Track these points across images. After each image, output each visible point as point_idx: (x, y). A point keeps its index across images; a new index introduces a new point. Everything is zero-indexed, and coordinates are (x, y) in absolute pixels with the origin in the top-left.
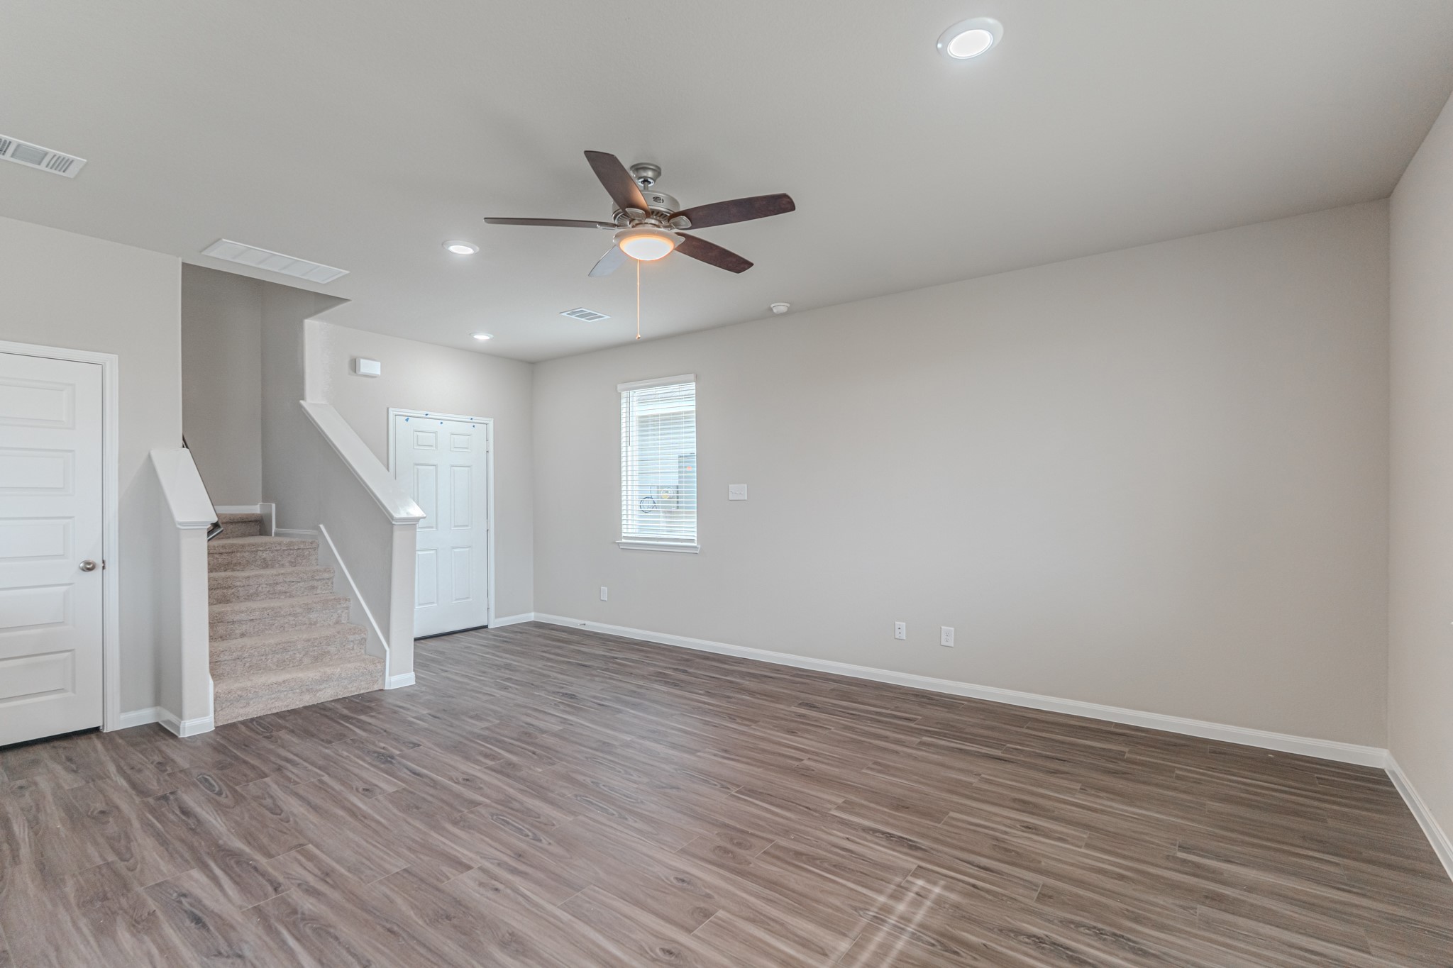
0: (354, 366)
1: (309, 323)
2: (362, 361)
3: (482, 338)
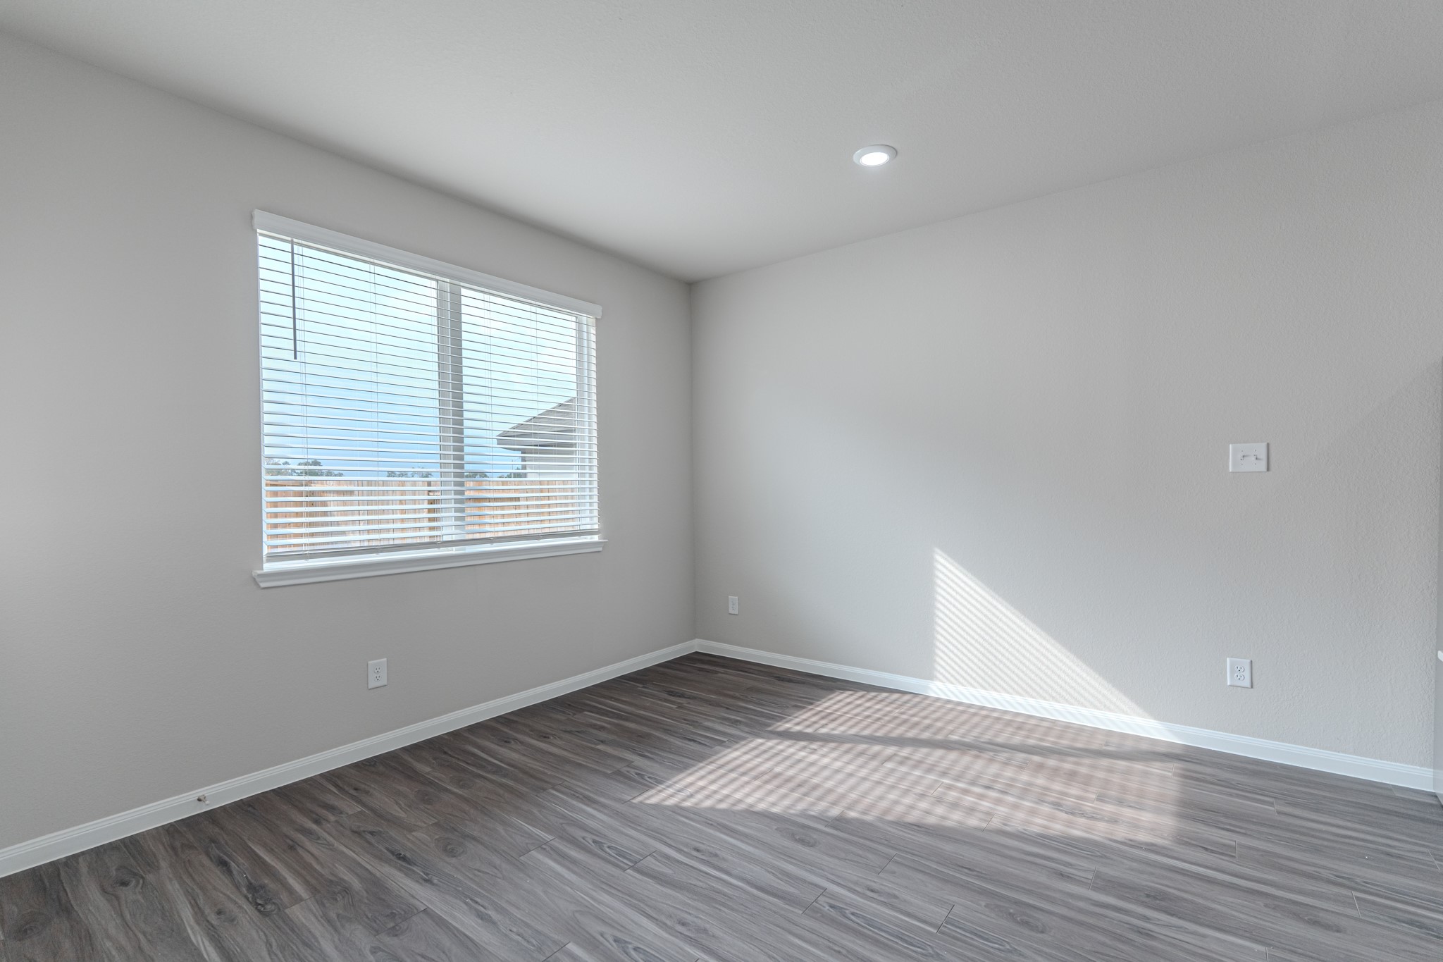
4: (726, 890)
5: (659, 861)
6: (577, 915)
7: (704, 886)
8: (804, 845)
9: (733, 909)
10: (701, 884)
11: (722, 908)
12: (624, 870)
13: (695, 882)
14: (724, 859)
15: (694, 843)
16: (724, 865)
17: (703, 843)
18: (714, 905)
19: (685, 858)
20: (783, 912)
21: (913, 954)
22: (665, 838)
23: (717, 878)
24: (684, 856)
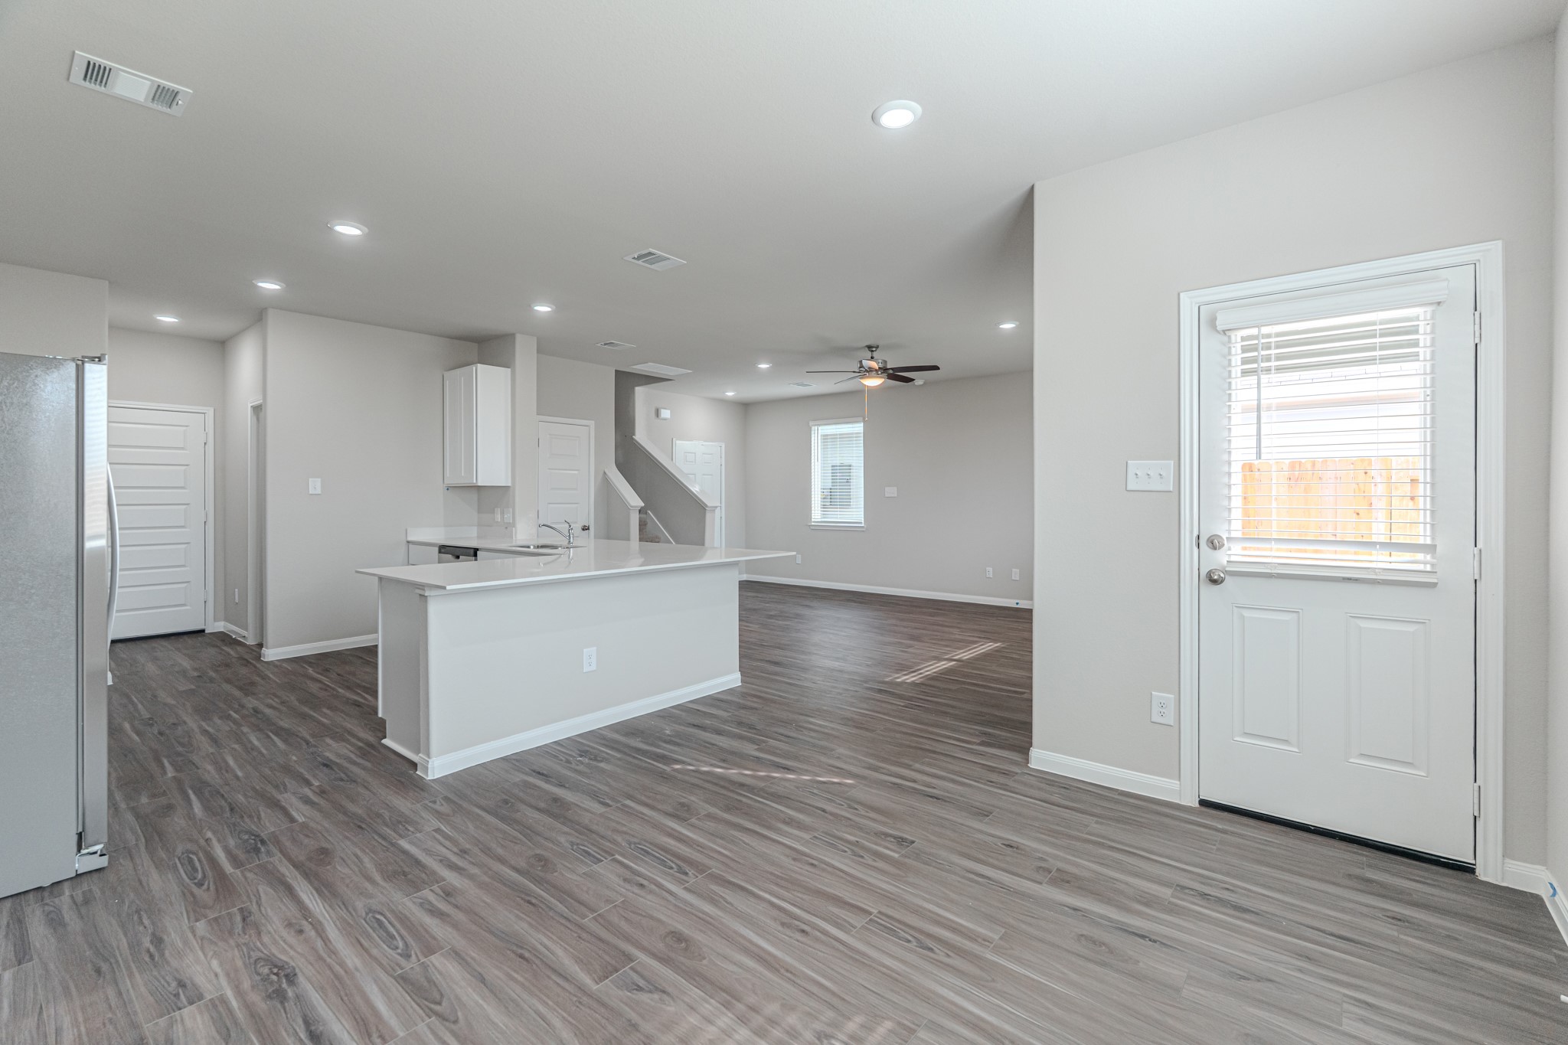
0: (657, 413)
1: (637, 389)
2: (662, 410)
3: (730, 394)
4: (776, 888)
5: (845, 920)
6: (904, 875)
7: (795, 893)
8: (680, 934)
9: (771, 873)
10: (799, 895)
11: (780, 875)
12: (880, 912)
13: (805, 897)
14: (775, 919)
15: (808, 942)
16: (775, 913)
17: (798, 941)
18: (787, 877)
19: (817, 922)
20: (730, 871)
21: (647, 845)
22: (846, 951)
23: (783, 900)
24: (819, 926)
